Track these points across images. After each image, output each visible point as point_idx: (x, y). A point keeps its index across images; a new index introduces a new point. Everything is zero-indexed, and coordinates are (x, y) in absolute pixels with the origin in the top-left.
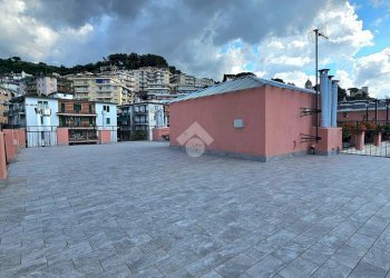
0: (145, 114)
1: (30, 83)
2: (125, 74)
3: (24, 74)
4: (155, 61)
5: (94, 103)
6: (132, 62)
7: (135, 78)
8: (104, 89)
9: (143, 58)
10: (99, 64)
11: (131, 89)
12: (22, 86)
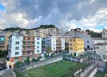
0: (50, 41)
1: (19, 33)
2: (44, 30)
3: (18, 31)
4: (52, 26)
5: (34, 37)
6: (46, 27)
7: (47, 30)
8: (38, 34)
9: (49, 26)
10: (38, 28)
11: (46, 33)
12: (17, 33)
